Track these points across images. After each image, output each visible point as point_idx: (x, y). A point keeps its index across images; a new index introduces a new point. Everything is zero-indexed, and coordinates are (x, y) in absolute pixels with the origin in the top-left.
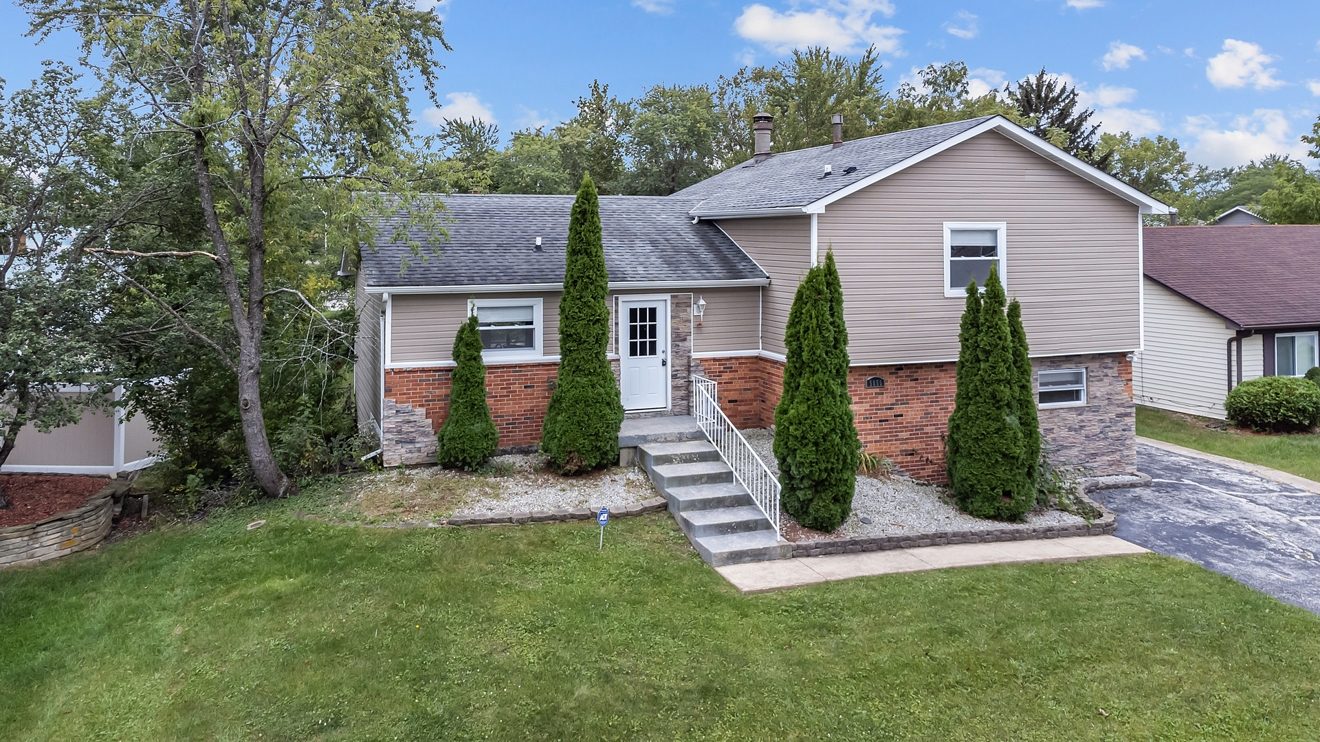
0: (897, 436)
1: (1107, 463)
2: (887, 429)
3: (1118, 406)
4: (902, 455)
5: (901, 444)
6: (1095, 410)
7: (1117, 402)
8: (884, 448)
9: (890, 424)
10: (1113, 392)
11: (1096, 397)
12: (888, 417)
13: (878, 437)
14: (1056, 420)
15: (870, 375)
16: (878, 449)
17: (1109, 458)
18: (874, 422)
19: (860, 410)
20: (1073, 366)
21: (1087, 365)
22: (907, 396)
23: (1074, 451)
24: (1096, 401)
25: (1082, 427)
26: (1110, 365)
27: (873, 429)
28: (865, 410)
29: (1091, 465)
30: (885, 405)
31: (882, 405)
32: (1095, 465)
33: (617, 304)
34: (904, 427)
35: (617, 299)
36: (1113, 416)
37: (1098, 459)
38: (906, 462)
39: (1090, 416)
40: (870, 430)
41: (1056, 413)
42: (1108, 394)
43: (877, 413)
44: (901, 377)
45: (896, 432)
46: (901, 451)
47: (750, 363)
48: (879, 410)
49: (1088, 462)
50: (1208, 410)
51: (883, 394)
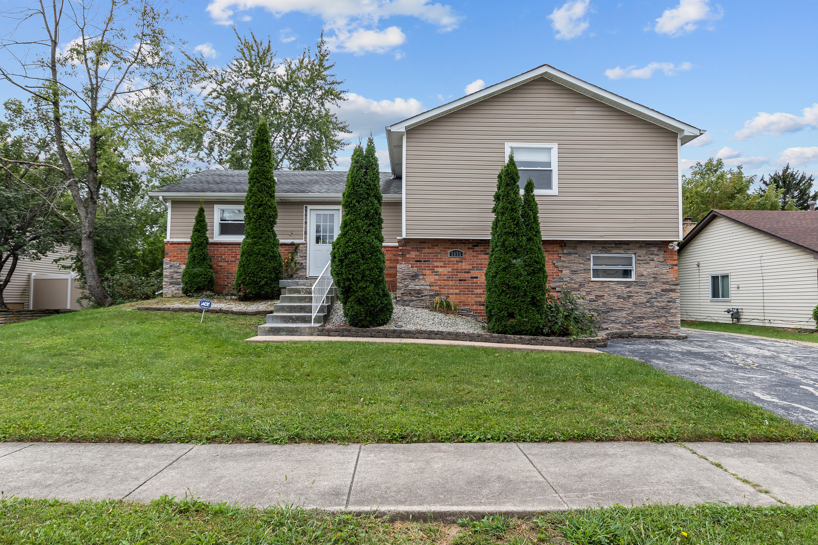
0: (473, 291)
1: (653, 325)
2: (465, 286)
3: (664, 283)
4: (477, 305)
5: (475, 297)
6: (643, 285)
7: (662, 280)
8: (463, 298)
9: (467, 283)
10: (659, 273)
11: (643, 275)
12: (466, 278)
13: (458, 291)
14: (607, 290)
15: (452, 249)
16: (458, 299)
17: (655, 321)
18: (455, 280)
19: (444, 272)
20: (622, 252)
21: (635, 251)
22: (482, 264)
23: (624, 314)
24: (642, 278)
25: (629, 297)
26: (655, 252)
27: (454, 286)
28: (448, 272)
29: (638, 325)
30: (464, 269)
31: (461, 270)
32: (642, 325)
33: (306, 211)
34: (478, 286)
35: (306, 207)
36: (659, 290)
37: (644, 321)
38: (480, 310)
39: (637, 289)
40: (451, 286)
41: (606, 284)
42: (654, 274)
43: (457, 275)
44: (477, 251)
45: (472, 288)
46: (476, 302)
47: (394, 251)
48: (459, 272)
49: (635, 322)
50: (806, 323)
51: (462, 262)
